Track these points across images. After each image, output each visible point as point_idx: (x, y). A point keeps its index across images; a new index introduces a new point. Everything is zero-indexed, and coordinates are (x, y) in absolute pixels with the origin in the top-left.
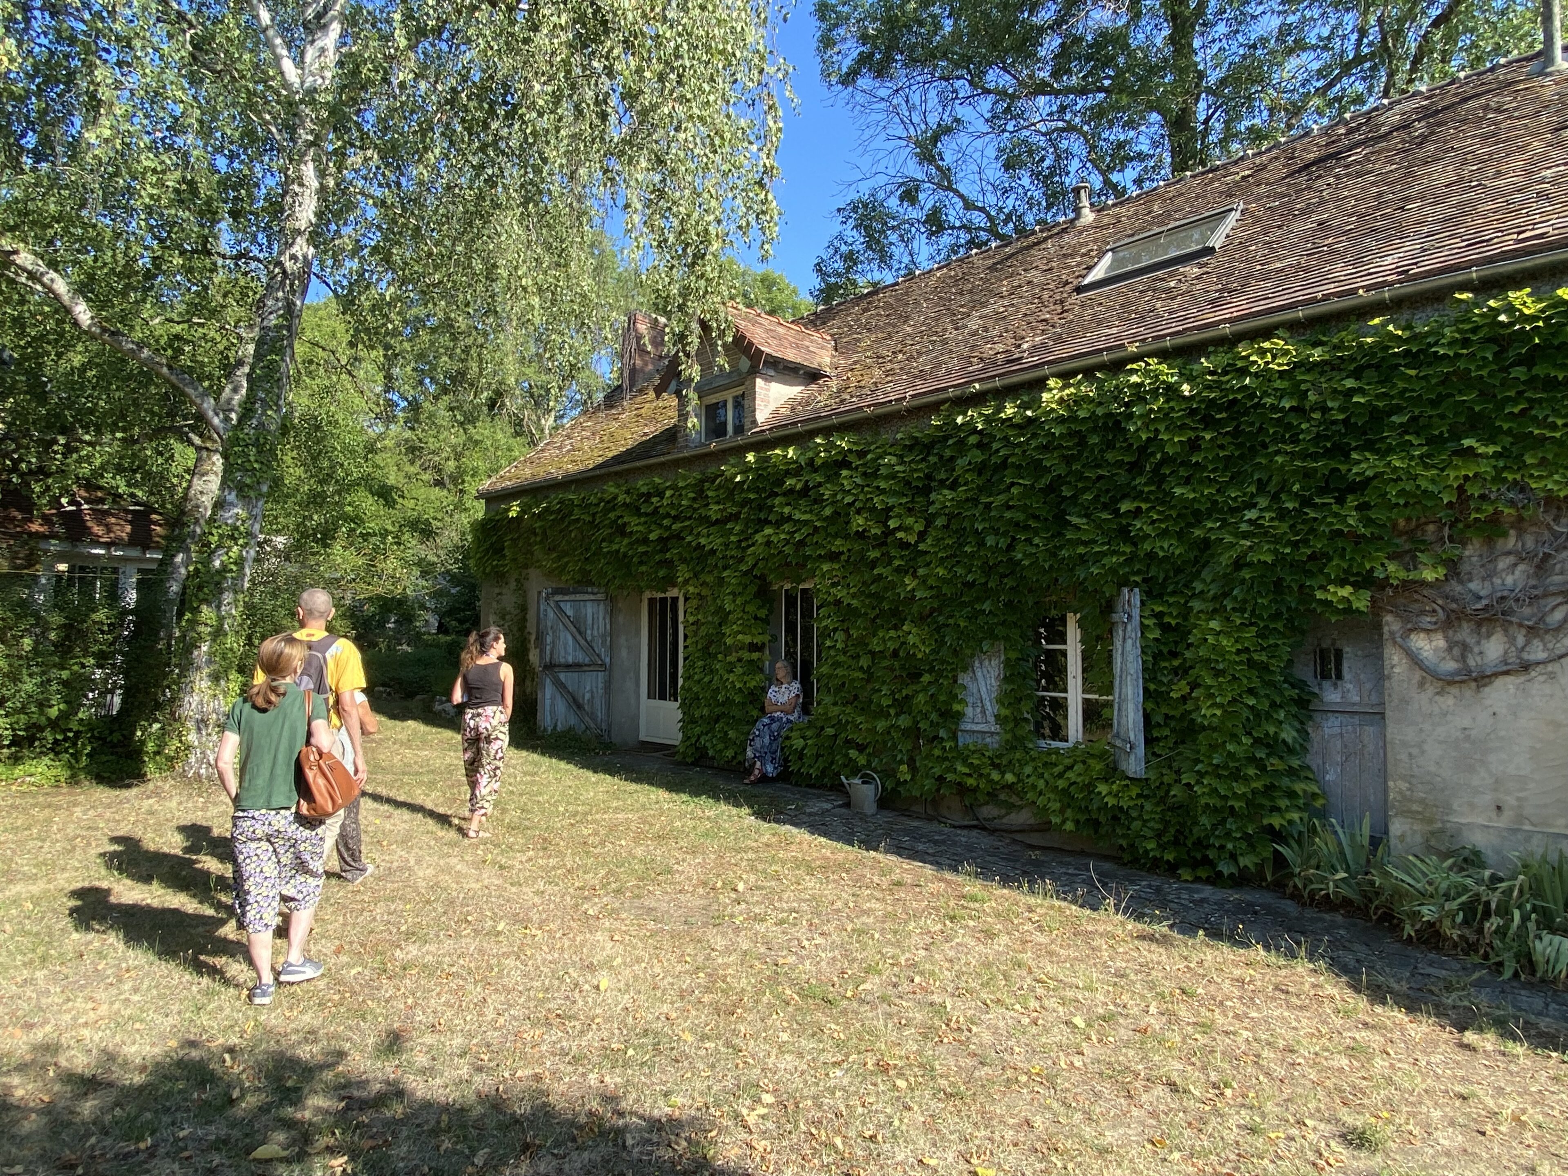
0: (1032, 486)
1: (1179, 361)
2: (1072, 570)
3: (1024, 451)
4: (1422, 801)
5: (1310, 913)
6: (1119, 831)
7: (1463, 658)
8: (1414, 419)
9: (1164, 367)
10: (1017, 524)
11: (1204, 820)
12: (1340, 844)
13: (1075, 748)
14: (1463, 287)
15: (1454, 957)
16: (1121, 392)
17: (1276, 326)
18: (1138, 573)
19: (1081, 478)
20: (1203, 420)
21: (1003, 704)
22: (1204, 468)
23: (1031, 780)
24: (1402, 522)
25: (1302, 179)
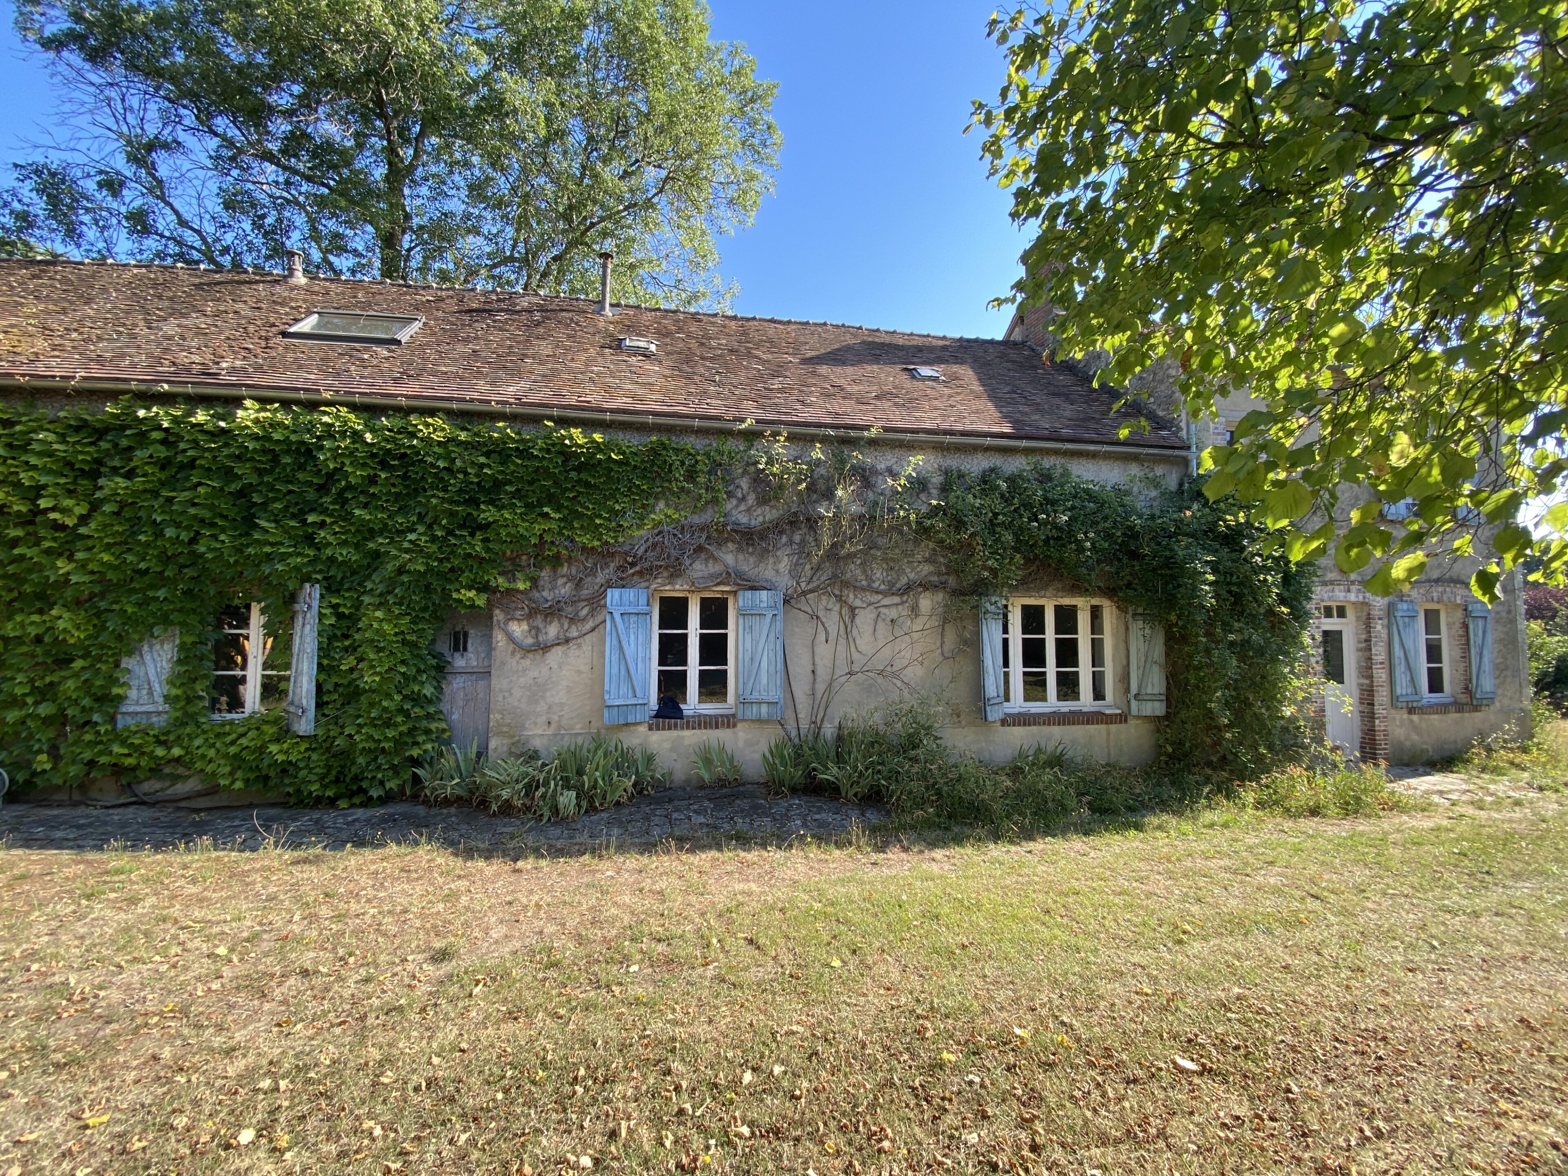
0: (222, 489)
1: (365, 415)
2: (258, 565)
3: (215, 457)
4: (509, 725)
5: (434, 811)
6: (287, 781)
7: (537, 636)
8: (518, 490)
9: (352, 416)
10: (202, 521)
11: (361, 760)
12: (457, 761)
13: (251, 717)
14: (550, 418)
15: (518, 818)
16: (314, 426)
17: (439, 410)
18: (320, 572)
19: (272, 489)
20: (380, 463)
21: (174, 685)
22: (380, 499)
23: (200, 752)
24: (508, 553)
25: (467, 318)
